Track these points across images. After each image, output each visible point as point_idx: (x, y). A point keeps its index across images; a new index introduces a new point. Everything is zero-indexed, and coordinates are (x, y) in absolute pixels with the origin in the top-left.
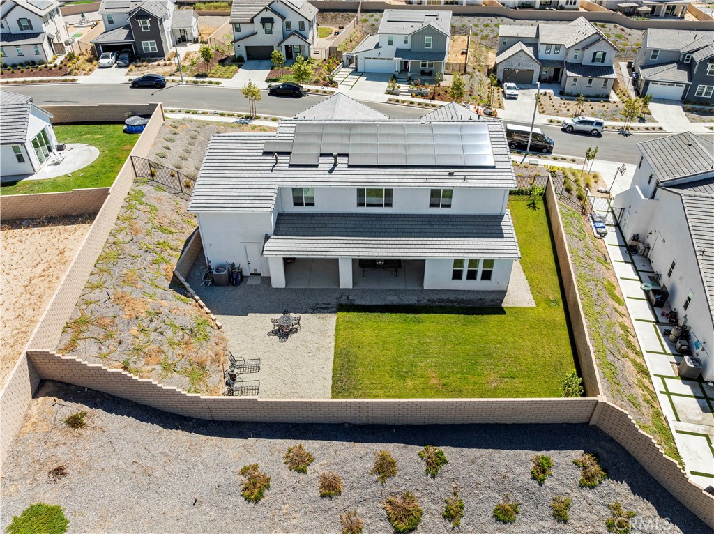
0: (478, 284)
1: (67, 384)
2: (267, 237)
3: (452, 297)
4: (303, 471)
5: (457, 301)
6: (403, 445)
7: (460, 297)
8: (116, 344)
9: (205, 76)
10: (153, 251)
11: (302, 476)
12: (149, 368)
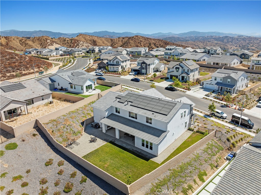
0: (148, 150)
1: (40, 129)
2: (104, 118)
3: (140, 151)
4: (59, 166)
5: (140, 153)
6: (81, 173)
7: (142, 152)
8: (56, 127)
9: (153, 81)
10: (85, 114)
11: (58, 167)
12: (57, 134)
